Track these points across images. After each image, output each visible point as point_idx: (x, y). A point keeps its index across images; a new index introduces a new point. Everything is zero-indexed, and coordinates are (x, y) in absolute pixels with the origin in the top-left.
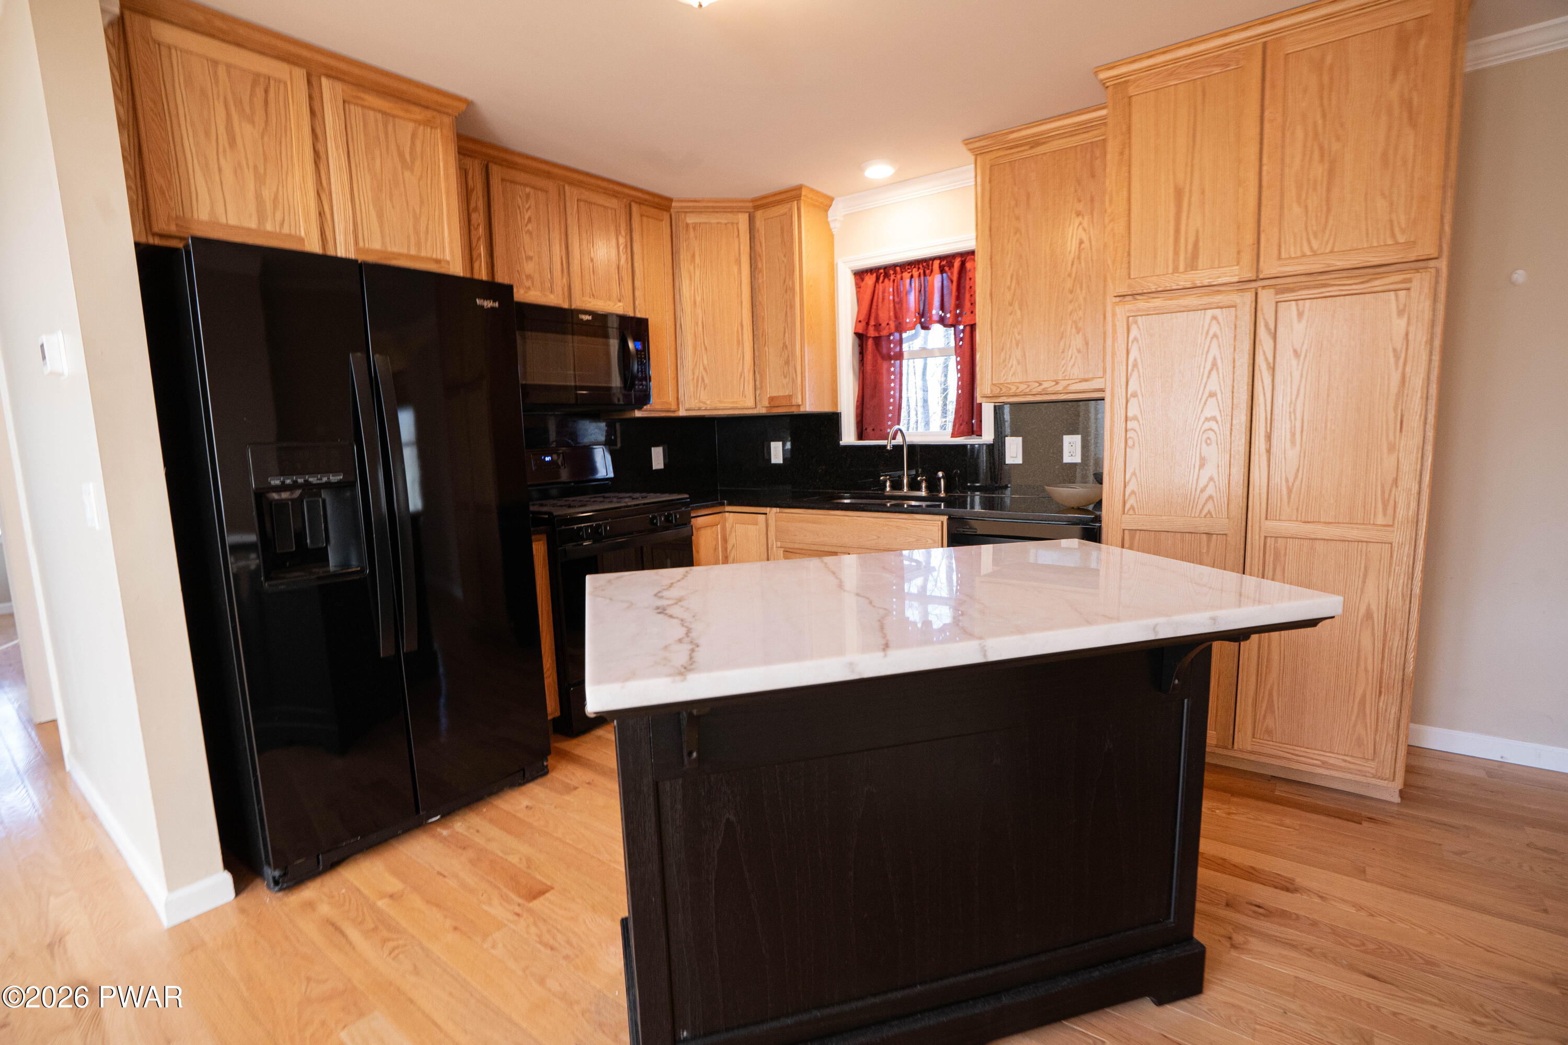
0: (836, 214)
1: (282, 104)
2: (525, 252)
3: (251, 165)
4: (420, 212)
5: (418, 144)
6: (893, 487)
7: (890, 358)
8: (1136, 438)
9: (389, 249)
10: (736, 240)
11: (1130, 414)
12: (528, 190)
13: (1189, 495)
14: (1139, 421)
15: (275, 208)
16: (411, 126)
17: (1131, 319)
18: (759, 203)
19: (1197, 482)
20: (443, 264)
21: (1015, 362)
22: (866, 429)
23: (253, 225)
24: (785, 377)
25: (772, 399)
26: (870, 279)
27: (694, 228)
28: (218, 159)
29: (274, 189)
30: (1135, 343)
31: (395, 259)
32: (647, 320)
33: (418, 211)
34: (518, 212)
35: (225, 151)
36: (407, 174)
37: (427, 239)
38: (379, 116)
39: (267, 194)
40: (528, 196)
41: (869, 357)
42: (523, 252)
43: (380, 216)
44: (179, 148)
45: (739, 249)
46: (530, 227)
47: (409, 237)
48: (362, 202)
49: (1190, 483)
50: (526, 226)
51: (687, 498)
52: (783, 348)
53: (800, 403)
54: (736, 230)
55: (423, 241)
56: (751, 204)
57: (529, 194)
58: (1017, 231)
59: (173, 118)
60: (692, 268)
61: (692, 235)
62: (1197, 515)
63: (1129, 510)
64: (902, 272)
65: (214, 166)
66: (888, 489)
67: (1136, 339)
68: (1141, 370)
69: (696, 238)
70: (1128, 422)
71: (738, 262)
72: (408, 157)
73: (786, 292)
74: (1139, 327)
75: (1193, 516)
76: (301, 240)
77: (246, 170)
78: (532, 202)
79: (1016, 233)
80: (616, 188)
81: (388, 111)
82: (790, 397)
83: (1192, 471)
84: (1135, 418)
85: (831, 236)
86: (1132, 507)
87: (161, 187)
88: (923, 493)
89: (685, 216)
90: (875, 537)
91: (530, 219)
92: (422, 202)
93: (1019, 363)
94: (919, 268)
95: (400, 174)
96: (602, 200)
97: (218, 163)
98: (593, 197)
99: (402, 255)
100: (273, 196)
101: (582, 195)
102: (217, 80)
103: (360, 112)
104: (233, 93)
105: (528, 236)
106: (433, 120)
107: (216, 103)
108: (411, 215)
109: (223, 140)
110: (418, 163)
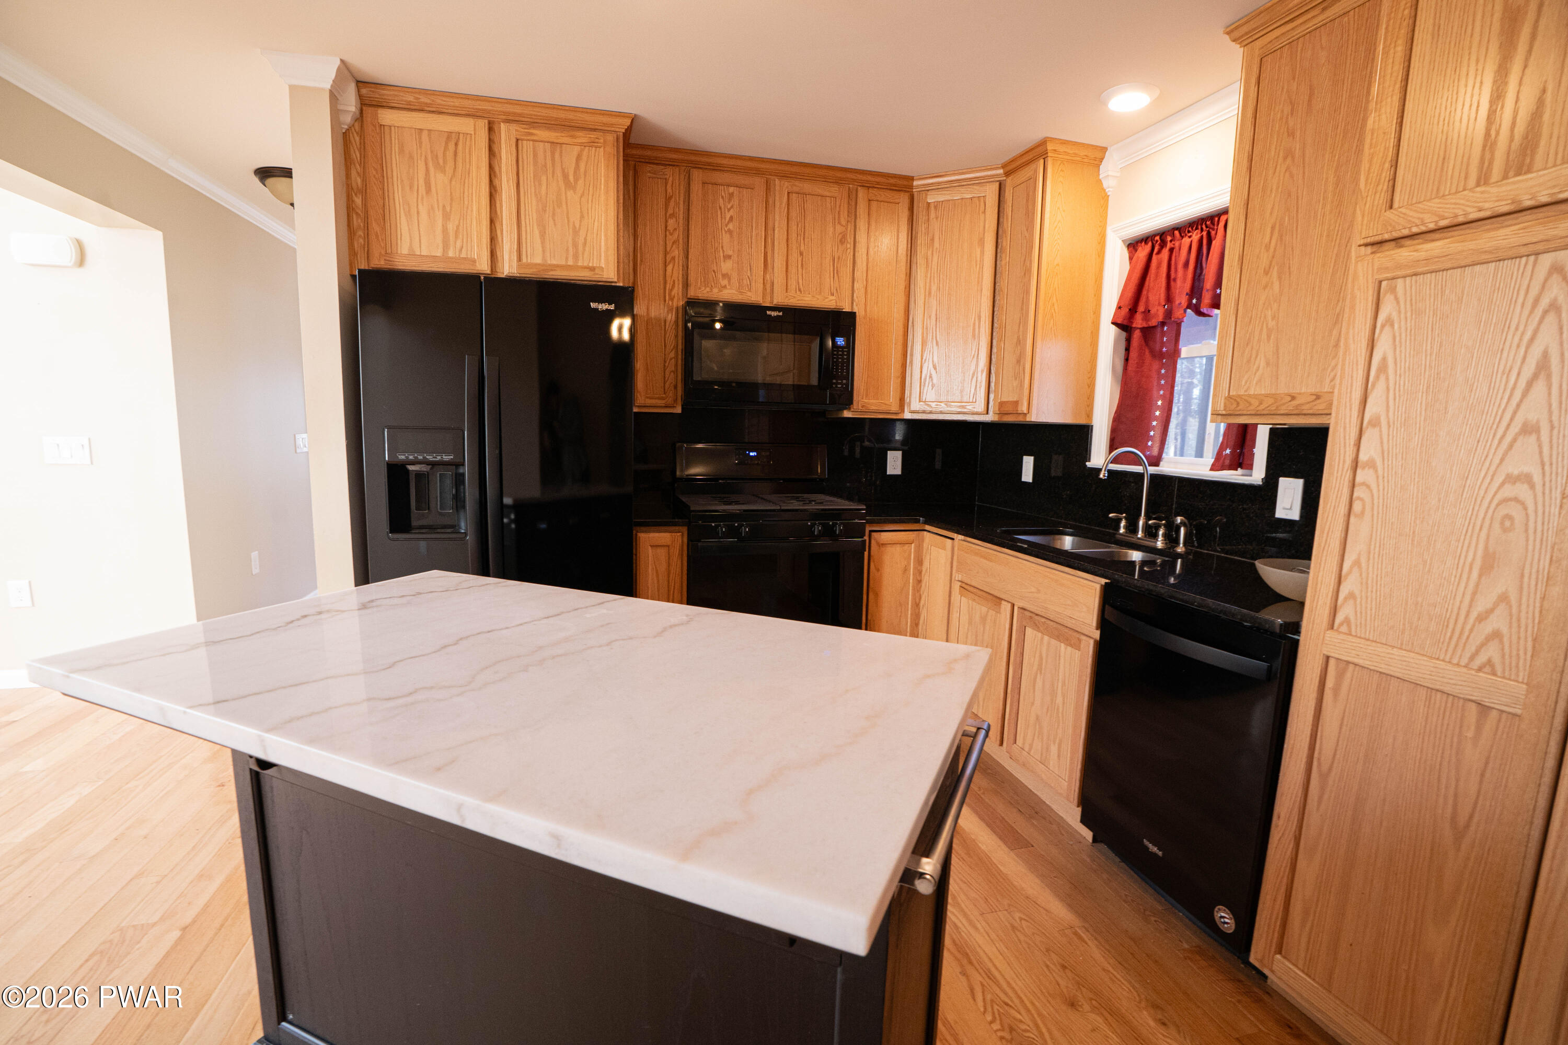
0: (1110, 167)
1: (467, 151)
2: (723, 251)
3: (441, 205)
4: (580, 225)
5: (582, 165)
6: (1127, 525)
7: (1162, 356)
8: (1368, 500)
9: (549, 262)
10: (982, 217)
11: (1363, 457)
12: (731, 189)
13: (1452, 622)
14: (1376, 471)
15: (456, 237)
16: (577, 149)
18: (1009, 168)
19: (1472, 600)
20: (597, 271)
21: (1263, 364)
23: (439, 253)
24: (1016, 379)
25: (1003, 405)
26: (1145, 248)
27: (936, 207)
28: (417, 205)
29: (457, 222)
30: (1387, 329)
31: (552, 270)
32: (852, 316)
33: (577, 226)
34: (719, 216)
35: (422, 198)
36: (570, 193)
37: (584, 250)
38: (548, 146)
39: (451, 227)
40: (731, 195)
41: (1134, 354)
42: (721, 252)
43: (543, 235)
44: (391, 201)
45: (984, 227)
46: (731, 226)
47: (567, 250)
48: (528, 223)
49: (1458, 599)
50: (726, 226)
51: (863, 510)
53: (1026, 412)
54: (982, 204)
55: (580, 253)
56: (1001, 171)
57: (732, 194)
58: (1289, 154)
59: (388, 178)
60: (930, 253)
61: (933, 215)
62: (1463, 663)
63: (1341, 624)
64: (1182, 237)
65: (414, 210)
66: (1122, 531)
67: (1389, 322)
68: (1391, 377)
69: (937, 218)
70: (1359, 471)
71: (982, 242)
72: (571, 178)
73: (1024, 278)
74: (1396, 299)
75: (1455, 661)
76: (474, 261)
77: (437, 210)
78: (735, 201)
79: (1285, 158)
80: (839, 174)
81: (555, 141)
82: (1016, 403)
83: (1465, 576)
84: (1371, 464)
85: (1106, 198)
86: (1347, 621)
87: (377, 233)
88: (1160, 544)
89: (926, 195)
90: (1033, 590)
91: (731, 218)
92: (582, 217)
93: (1268, 364)
94: (1202, 230)
95: (564, 194)
96: (819, 189)
97: (417, 208)
98: (807, 187)
99: (557, 266)
100: (455, 228)
101: (794, 188)
102: (421, 143)
103: (531, 147)
104: (432, 152)
105: (728, 235)
106: (597, 140)
107: (419, 162)
108: (571, 230)
109: (422, 190)
110: (581, 182)
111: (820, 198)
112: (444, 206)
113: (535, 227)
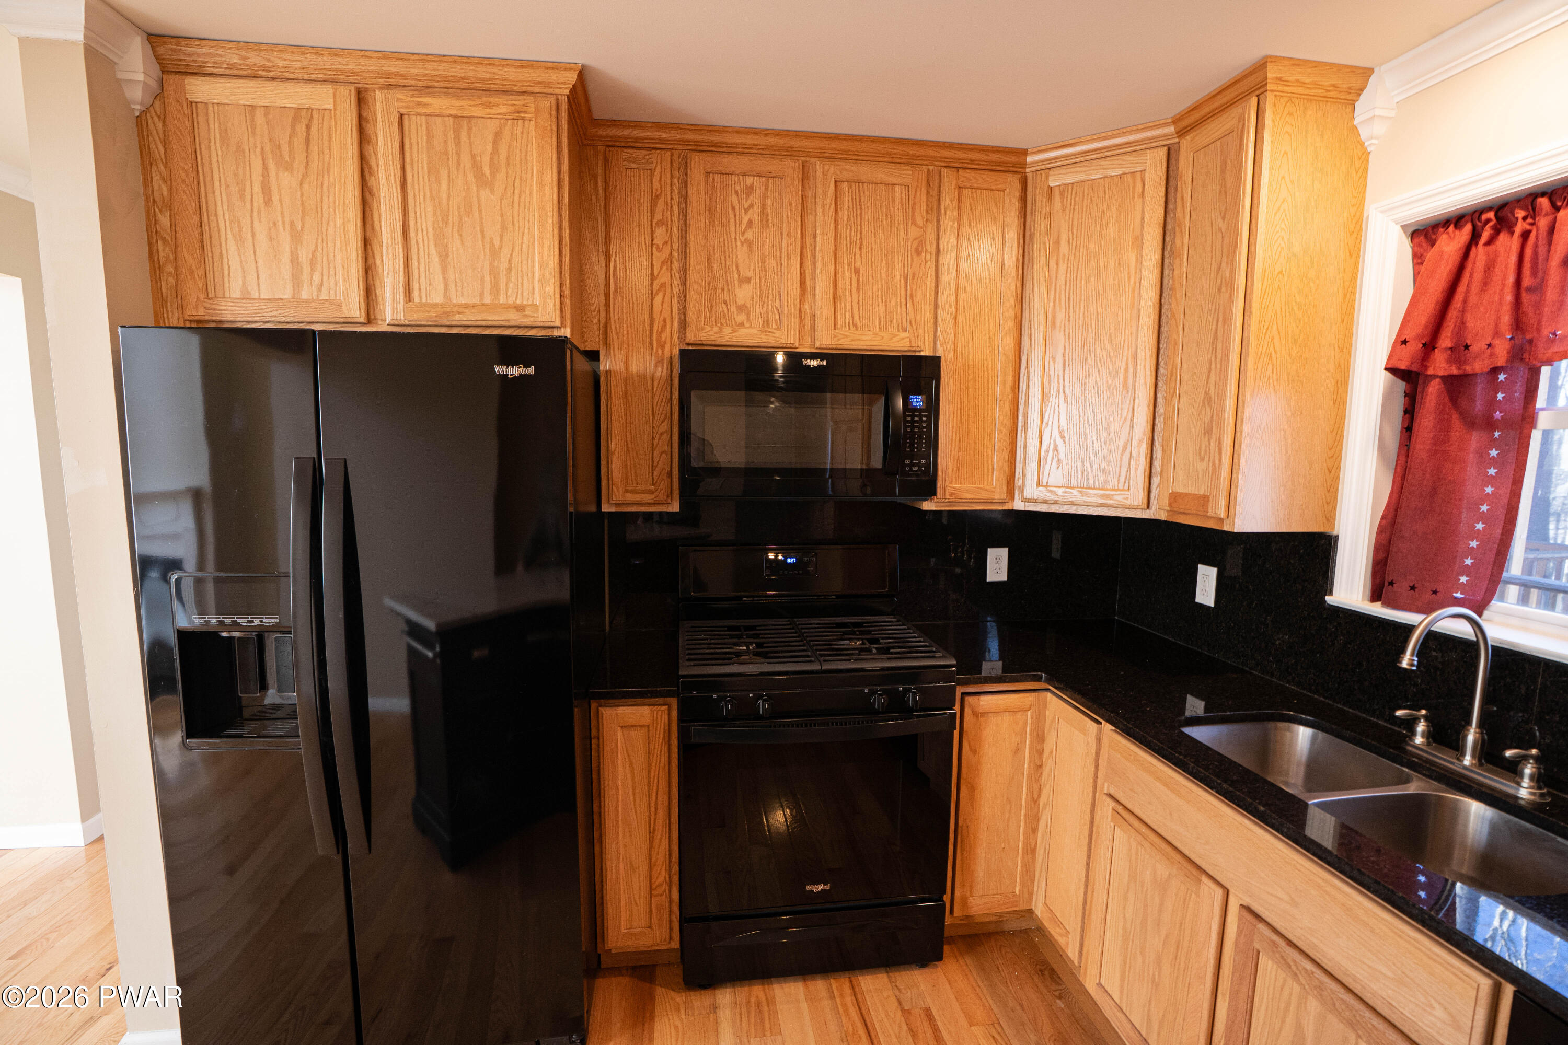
0: (1378, 104)
1: (325, 135)
2: (739, 273)
3: (287, 220)
4: (501, 242)
5: (503, 148)
6: (1433, 736)
7: (1492, 424)
9: (455, 301)
10: (1139, 203)
12: (750, 180)
15: (312, 269)
16: (494, 124)
18: (1186, 122)
20: (528, 312)
22: (1391, 583)
23: (287, 295)
24: (1202, 460)
25: (1175, 497)
26: (1451, 239)
27: (1062, 194)
28: (252, 222)
29: (313, 247)
31: (460, 313)
32: (934, 362)
33: (497, 243)
34: (732, 220)
35: (259, 211)
36: (485, 193)
37: (508, 279)
38: (449, 121)
39: (304, 254)
40: (750, 189)
41: (1426, 421)
42: (735, 272)
43: (444, 259)
44: (212, 218)
45: (1143, 218)
46: (749, 234)
47: (482, 280)
50: (743, 233)
51: (952, 666)
52: (1203, 403)
53: (1222, 516)
54: (1139, 184)
55: (503, 284)
56: (1172, 129)
57: (752, 186)
59: (208, 184)
61: (1057, 204)
65: (247, 233)
69: (1064, 210)
71: (1138, 242)
72: (486, 170)
73: (1220, 290)
76: (339, 304)
77: (281, 228)
78: (756, 197)
80: (913, 150)
81: (460, 113)
82: (1205, 499)
85: (1364, 156)
87: (191, 268)
89: (1047, 176)
91: (750, 224)
92: (504, 228)
95: (475, 195)
96: (883, 173)
97: (252, 227)
98: (864, 171)
99: (467, 306)
100: (310, 256)
101: (845, 173)
102: (254, 127)
103: (424, 124)
104: (271, 140)
105: (745, 247)
106: (525, 109)
107: (252, 156)
108: (487, 250)
109: (259, 200)
110: (501, 175)
111: (883, 187)
112: (292, 222)
113: (432, 247)
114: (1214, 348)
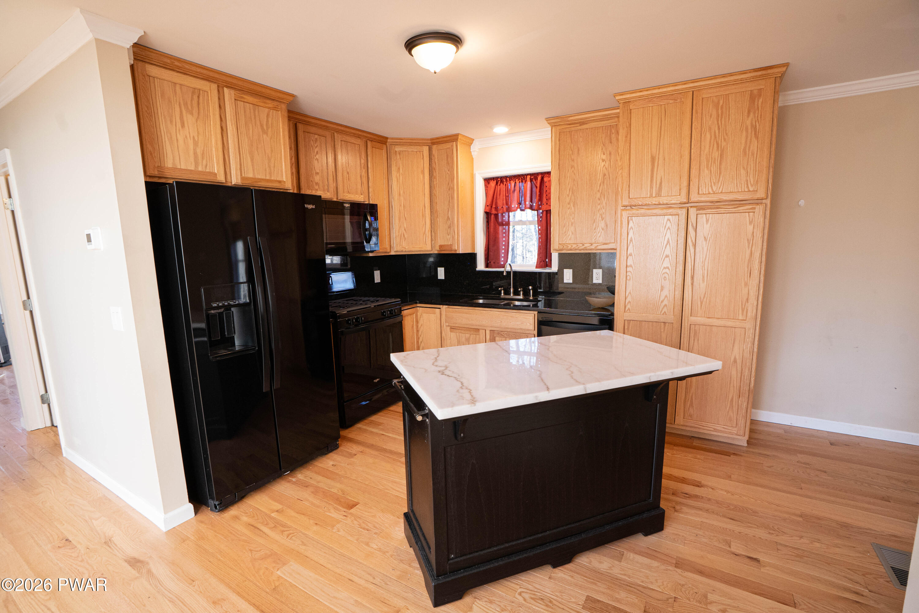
0: (475, 148)
1: (206, 102)
2: (315, 170)
3: (191, 135)
5: (270, 120)
6: (505, 294)
7: (502, 225)
8: (631, 276)
9: (257, 177)
10: (422, 160)
11: (628, 264)
12: (316, 136)
13: (656, 304)
14: (632, 268)
15: (203, 158)
16: (267, 110)
17: (629, 218)
18: (434, 141)
19: (660, 298)
20: (282, 183)
21: (571, 234)
22: (490, 262)
23: (192, 168)
24: (449, 235)
25: (441, 246)
26: (493, 183)
27: (399, 154)
28: (176, 135)
29: (203, 148)
30: (631, 230)
31: (260, 182)
32: (377, 205)
33: (270, 156)
34: (312, 149)
35: (179, 130)
36: (265, 136)
37: (274, 170)
38: (252, 106)
39: (199, 151)
40: (316, 139)
41: (492, 224)
43: (252, 160)
44: (158, 130)
45: (424, 166)
46: (317, 156)
47: (266, 170)
48: (244, 152)
49: (656, 298)
50: (315, 156)
51: (400, 301)
52: (447, 220)
53: (457, 249)
54: (422, 155)
55: (273, 172)
56: (430, 141)
57: (317, 138)
58: (572, 167)
59: (156, 115)
60: (398, 175)
61: (398, 157)
62: (659, 314)
63: (627, 310)
64: (510, 181)
65: (174, 137)
66: (502, 294)
67: (632, 228)
68: (634, 243)
69: (400, 159)
70: (628, 268)
71: (423, 172)
72: (265, 127)
73: (449, 190)
74: (633, 222)
75: (657, 314)
76: (216, 174)
77: (189, 139)
78: (318, 143)
80: (360, 133)
81: (256, 103)
82: (451, 246)
83: (657, 292)
84: (631, 266)
85: (472, 159)
86: (629, 309)
87: (151, 151)
88: (521, 297)
89: (394, 147)
90: (500, 322)
91: (317, 152)
92: (272, 151)
93: (573, 234)
94: (519, 179)
95: (262, 136)
96: (353, 140)
97: (176, 136)
98: (349, 139)
99: (263, 179)
100: (202, 152)
101: (343, 138)
102: (176, 93)
103: (242, 105)
104: (183, 100)
105: (316, 161)
106: (277, 107)
107: (175, 105)
108: (267, 158)
109: (179, 125)
110: (270, 130)
111: (353, 144)
112: (194, 137)
113: (248, 155)
114: (449, 205)
